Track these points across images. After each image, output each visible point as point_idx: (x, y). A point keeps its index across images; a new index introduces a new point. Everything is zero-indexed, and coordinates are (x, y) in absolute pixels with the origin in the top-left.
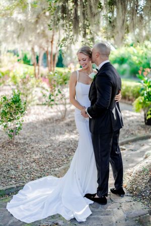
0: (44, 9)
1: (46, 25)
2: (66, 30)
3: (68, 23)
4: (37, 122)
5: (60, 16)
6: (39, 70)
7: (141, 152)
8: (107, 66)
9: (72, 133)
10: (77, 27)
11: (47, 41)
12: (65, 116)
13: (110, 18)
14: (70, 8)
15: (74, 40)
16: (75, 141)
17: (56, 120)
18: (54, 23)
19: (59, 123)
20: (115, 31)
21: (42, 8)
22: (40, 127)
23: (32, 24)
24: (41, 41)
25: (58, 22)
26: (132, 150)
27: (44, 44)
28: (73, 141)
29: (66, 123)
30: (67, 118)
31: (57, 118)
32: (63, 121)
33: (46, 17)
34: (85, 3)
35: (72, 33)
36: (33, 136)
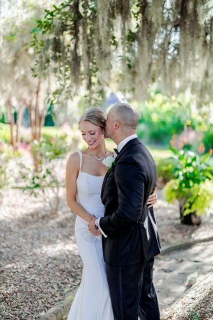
0: (26, 44)
1: (29, 69)
2: (59, 78)
3: (63, 66)
4: (12, 220)
5: (51, 56)
6: (17, 131)
7: (180, 274)
8: (134, 145)
9: (68, 241)
10: (77, 73)
11: (31, 92)
12: (56, 210)
13: (129, 61)
14: (66, 44)
15: (72, 94)
16: (74, 255)
17: (43, 217)
18: (41, 66)
19: (47, 223)
20: (137, 80)
21: (23, 42)
22: (16, 229)
23: (8, 65)
24: (21, 91)
25: (46, 65)
26: (166, 271)
27: (25, 95)
28: (70, 257)
29: (58, 223)
30: (60, 213)
31: (44, 213)
32: (53, 218)
33: (29, 55)
34: (91, 36)
35: (69, 82)
36: (4, 248)
